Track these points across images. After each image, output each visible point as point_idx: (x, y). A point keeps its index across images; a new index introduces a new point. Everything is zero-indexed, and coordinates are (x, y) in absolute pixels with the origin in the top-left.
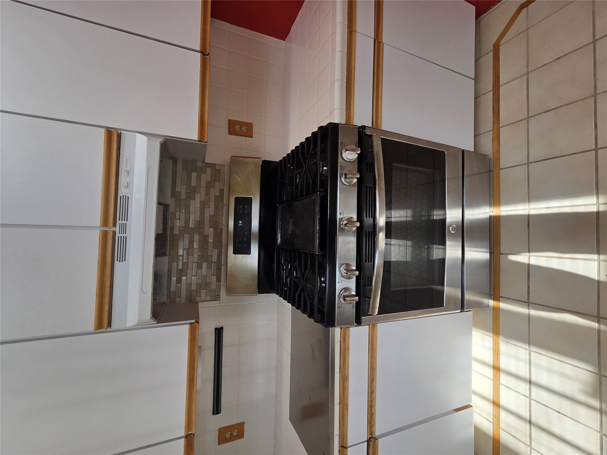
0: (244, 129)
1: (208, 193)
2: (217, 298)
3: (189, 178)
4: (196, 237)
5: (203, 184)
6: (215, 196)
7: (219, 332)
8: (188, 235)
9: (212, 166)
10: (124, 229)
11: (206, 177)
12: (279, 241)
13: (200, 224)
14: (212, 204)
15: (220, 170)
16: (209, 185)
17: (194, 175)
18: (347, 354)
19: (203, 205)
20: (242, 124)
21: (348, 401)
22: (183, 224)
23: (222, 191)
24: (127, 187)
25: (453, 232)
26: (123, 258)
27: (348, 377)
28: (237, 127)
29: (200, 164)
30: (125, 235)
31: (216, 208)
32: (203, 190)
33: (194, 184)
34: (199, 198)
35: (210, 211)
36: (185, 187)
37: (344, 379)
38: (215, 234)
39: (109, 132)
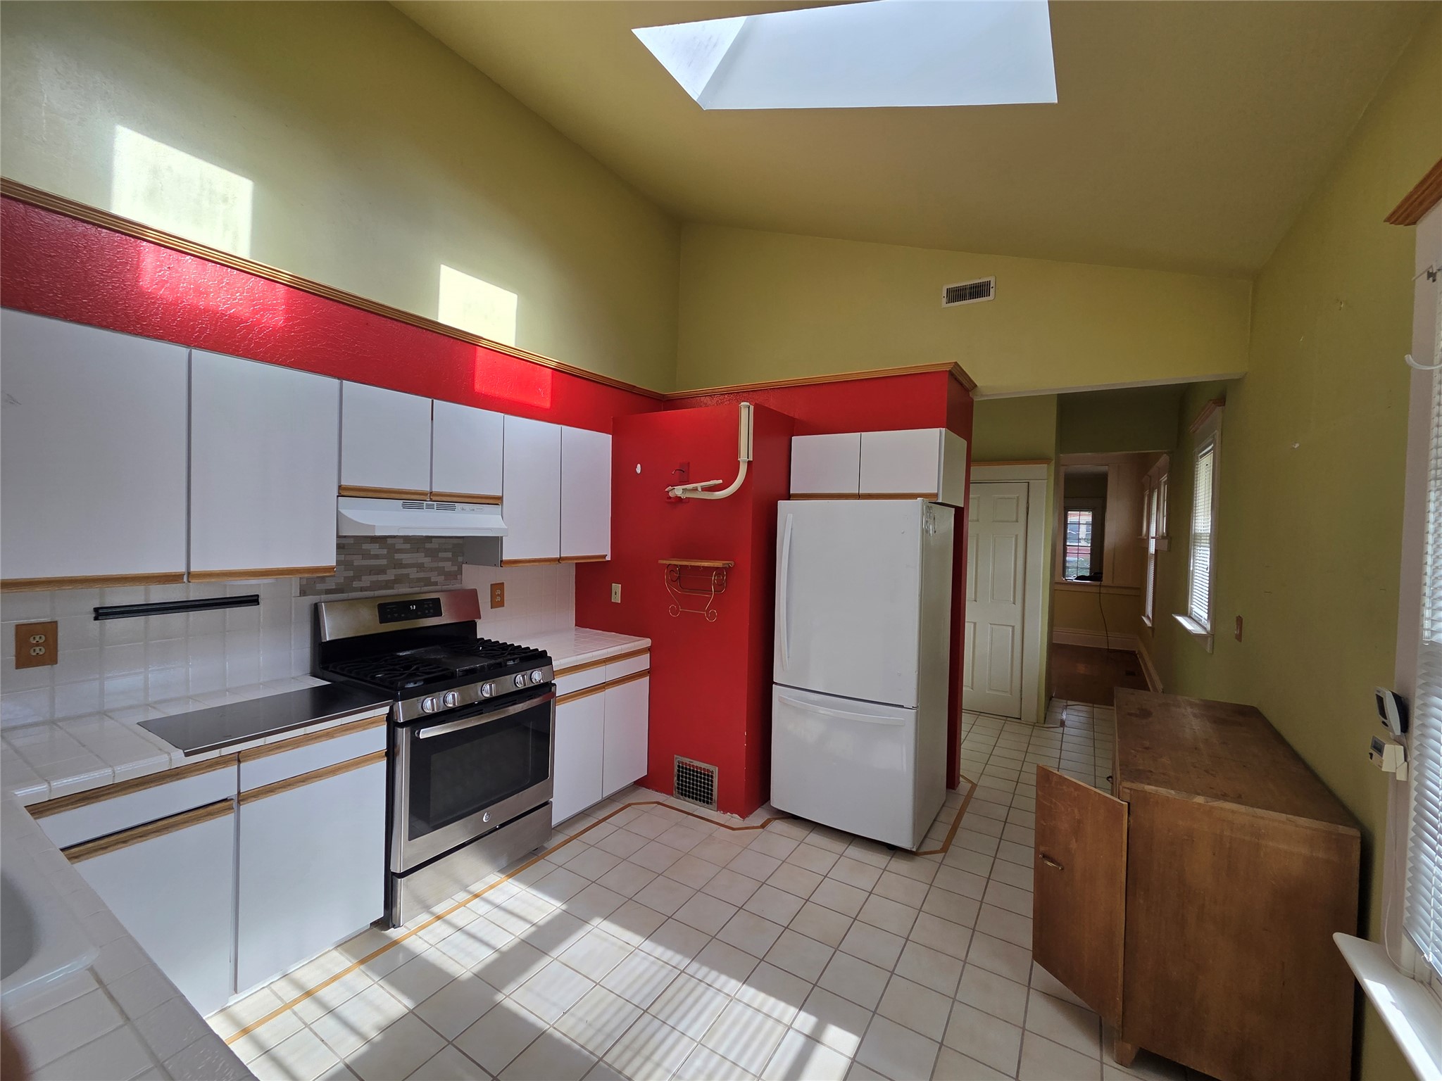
0: (498, 599)
1: (432, 570)
2: (303, 593)
3: (445, 550)
4: (384, 562)
5: (441, 564)
6: (430, 578)
7: (253, 600)
8: (386, 553)
9: (460, 571)
10: (429, 507)
11: (448, 566)
12: (401, 654)
13: (399, 565)
14: (422, 575)
15: (457, 579)
16: (441, 571)
17: (449, 555)
18: (358, 729)
19: (420, 567)
20: (502, 595)
21: (303, 746)
22: (398, 547)
23: (436, 584)
24: (463, 509)
25: (485, 821)
26: (404, 506)
27: (333, 737)
28: (498, 592)
29: (460, 559)
30: (425, 508)
31: (419, 580)
32: (435, 565)
33: (441, 555)
34: (426, 561)
35: (414, 573)
36: (437, 547)
37: (329, 734)
38: (387, 582)
39: (500, 499)
